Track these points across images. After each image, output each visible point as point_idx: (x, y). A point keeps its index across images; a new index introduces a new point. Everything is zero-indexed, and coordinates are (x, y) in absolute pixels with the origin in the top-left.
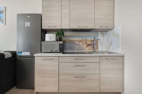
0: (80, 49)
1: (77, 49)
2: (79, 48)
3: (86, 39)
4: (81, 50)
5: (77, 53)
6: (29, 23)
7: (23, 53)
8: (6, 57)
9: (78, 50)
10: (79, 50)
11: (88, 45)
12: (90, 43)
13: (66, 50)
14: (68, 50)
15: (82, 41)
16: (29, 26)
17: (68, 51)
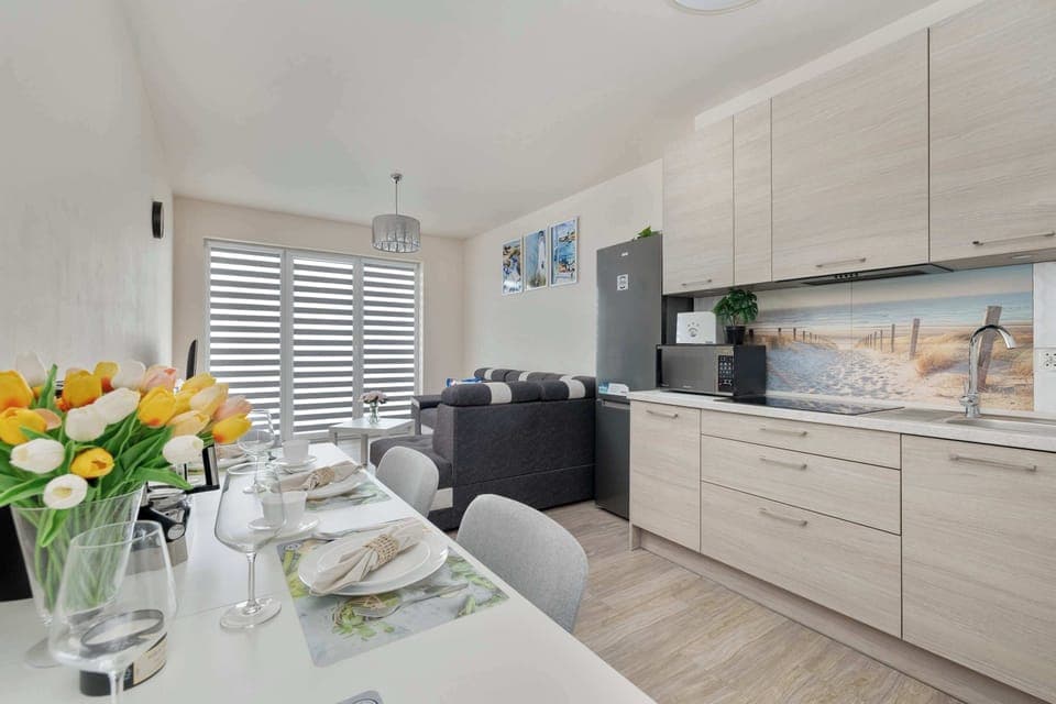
0: (869, 387)
1: (847, 390)
2: (865, 379)
3: (916, 324)
4: (873, 393)
5: (847, 411)
6: (627, 276)
7: (611, 385)
8: (572, 395)
9: (854, 394)
10: (859, 393)
11: (932, 367)
12: (950, 349)
13: (780, 388)
14: (791, 389)
15: (886, 341)
16: (627, 287)
17: (793, 395)
